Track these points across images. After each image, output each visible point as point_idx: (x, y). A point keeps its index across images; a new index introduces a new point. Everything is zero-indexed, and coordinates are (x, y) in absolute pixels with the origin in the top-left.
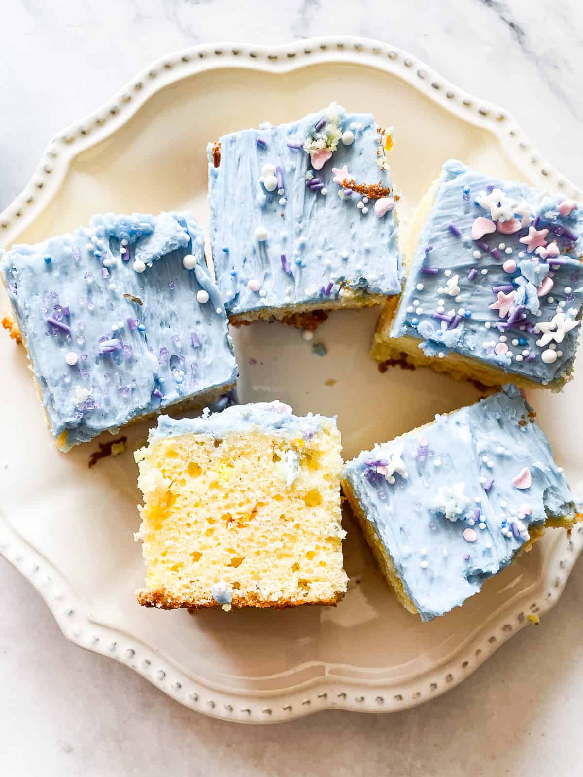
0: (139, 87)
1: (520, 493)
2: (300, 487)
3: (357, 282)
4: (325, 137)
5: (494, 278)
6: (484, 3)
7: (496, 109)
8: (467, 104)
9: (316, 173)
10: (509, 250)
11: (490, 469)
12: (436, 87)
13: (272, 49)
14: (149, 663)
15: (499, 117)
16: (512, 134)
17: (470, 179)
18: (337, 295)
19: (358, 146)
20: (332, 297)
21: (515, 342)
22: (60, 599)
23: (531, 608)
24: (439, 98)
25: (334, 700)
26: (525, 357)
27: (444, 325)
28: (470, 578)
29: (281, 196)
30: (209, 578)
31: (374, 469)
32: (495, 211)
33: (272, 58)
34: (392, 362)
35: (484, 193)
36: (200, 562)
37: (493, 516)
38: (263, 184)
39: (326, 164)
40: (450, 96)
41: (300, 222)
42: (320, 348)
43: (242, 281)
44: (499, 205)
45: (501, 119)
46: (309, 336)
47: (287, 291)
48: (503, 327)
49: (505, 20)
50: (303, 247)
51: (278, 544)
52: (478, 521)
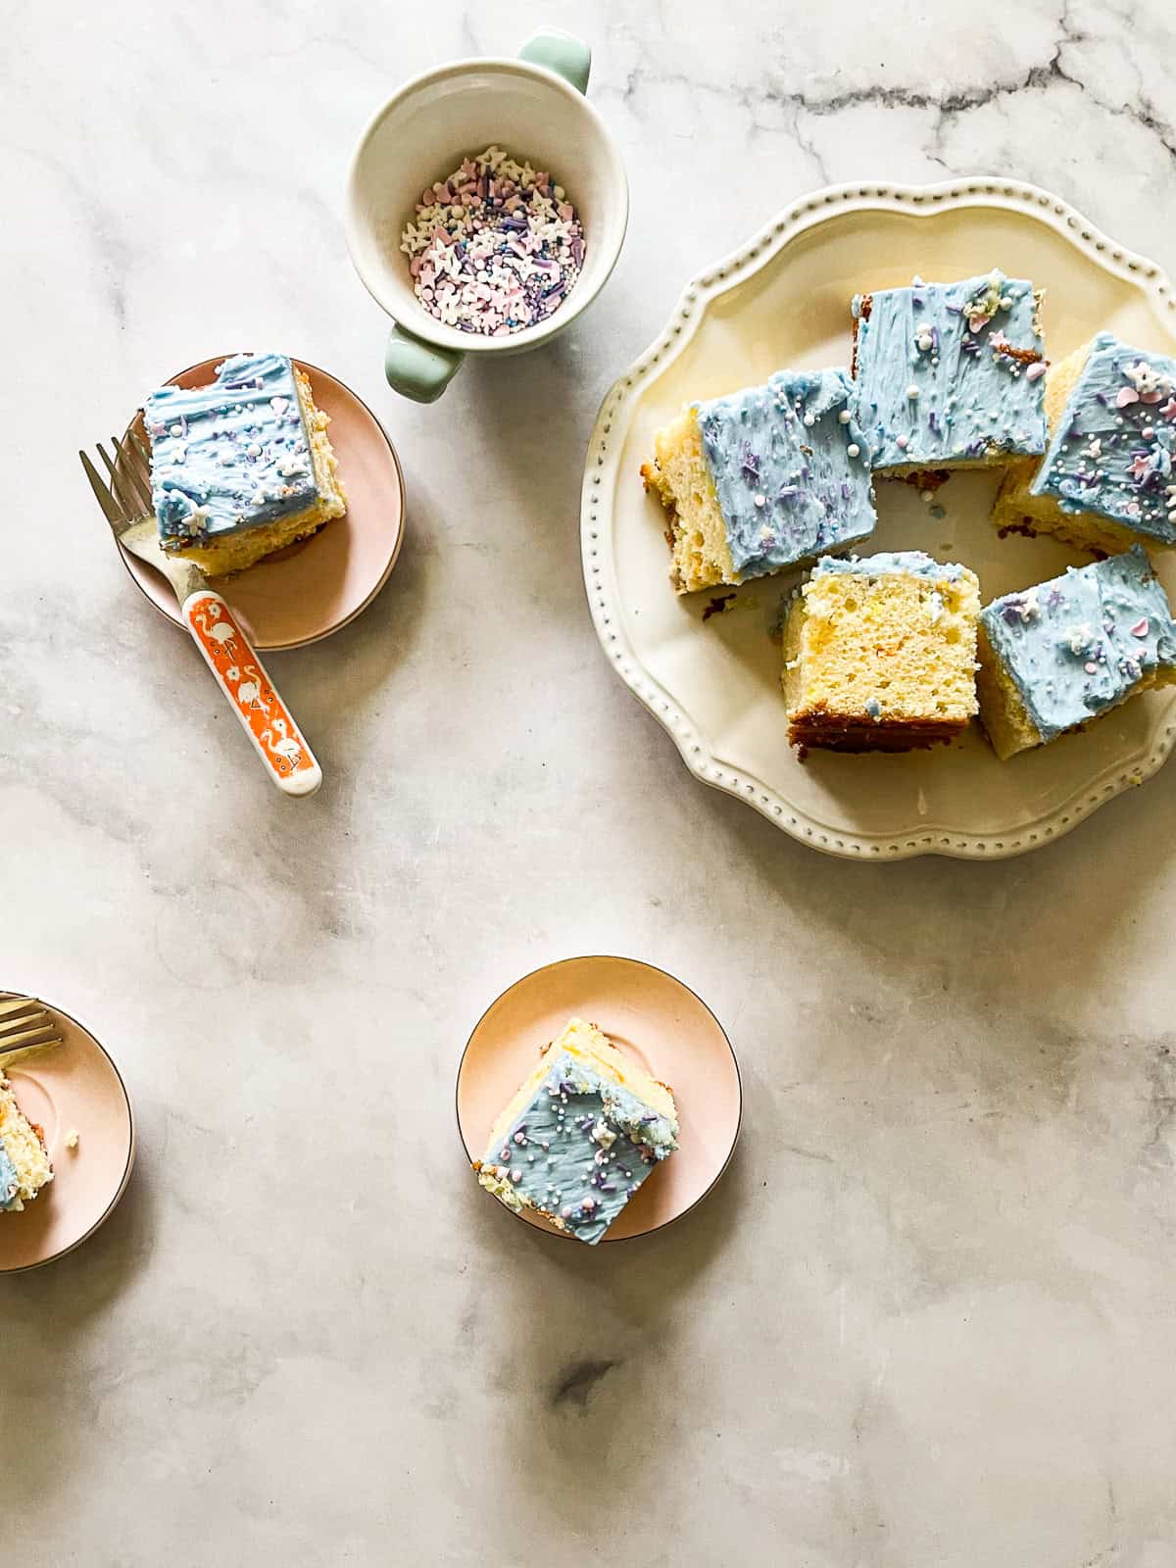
0: (781, 228)
1: (1137, 640)
2: (943, 624)
3: (1004, 442)
4: (986, 303)
5: (1133, 443)
6: (1144, 123)
7: (1148, 264)
8: (1117, 257)
9: (973, 335)
10: (1149, 419)
11: (1112, 617)
12: (1086, 237)
13: (918, 190)
14: (766, 799)
15: (1149, 271)
16: (1161, 290)
17: (1119, 352)
18: (983, 453)
19: (1016, 311)
20: (978, 455)
21: (1146, 503)
22: (688, 736)
23: (1134, 771)
24: (1088, 249)
25: (938, 844)
26: (1153, 517)
27: (1083, 484)
28: (1087, 704)
29: (934, 356)
30: (862, 696)
31: (1012, 608)
32: (1140, 383)
33: (918, 200)
34: (1013, 529)
35: (1131, 365)
36: (854, 682)
37: (1111, 652)
38: (917, 342)
39: (982, 328)
40: (1100, 248)
41: (953, 382)
42: (937, 510)
43: (888, 437)
44: (1144, 378)
45: (1152, 274)
46: (928, 497)
47: (932, 448)
48: (1136, 488)
49: (1166, 145)
50: (953, 406)
51: (921, 672)
52: (1099, 657)
